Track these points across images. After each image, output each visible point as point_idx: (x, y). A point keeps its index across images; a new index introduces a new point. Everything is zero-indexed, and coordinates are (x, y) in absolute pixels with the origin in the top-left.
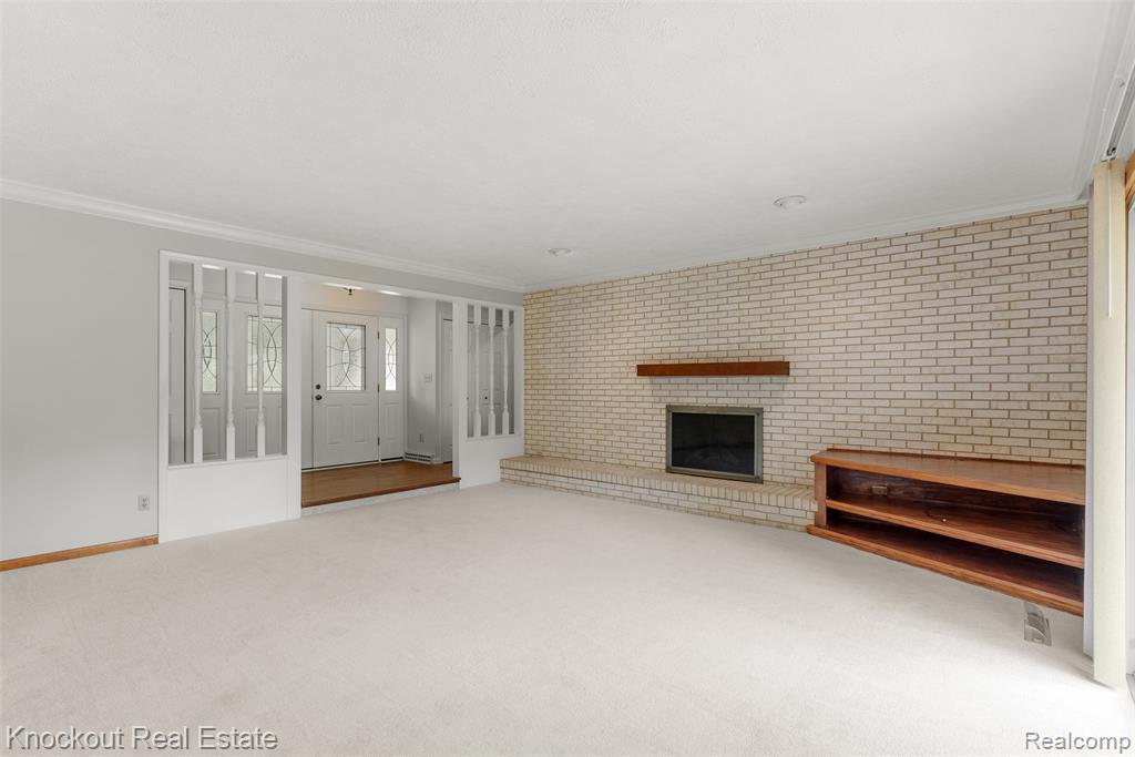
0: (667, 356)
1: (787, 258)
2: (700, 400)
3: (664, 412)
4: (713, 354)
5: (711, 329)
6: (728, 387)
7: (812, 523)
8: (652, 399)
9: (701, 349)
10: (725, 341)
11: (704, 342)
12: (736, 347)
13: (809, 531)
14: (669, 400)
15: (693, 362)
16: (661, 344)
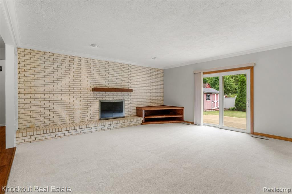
0: (99, 85)
1: (129, 66)
2: (109, 98)
3: (98, 102)
4: (113, 86)
5: (112, 79)
6: (117, 95)
7: (142, 122)
8: (93, 99)
9: (109, 84)
10: (115, 83)
11: (110, 82)
12: (118, 85)
13: (142, 124)
14: (99, 99)
15: (107, 87)
16: (97, 82)
